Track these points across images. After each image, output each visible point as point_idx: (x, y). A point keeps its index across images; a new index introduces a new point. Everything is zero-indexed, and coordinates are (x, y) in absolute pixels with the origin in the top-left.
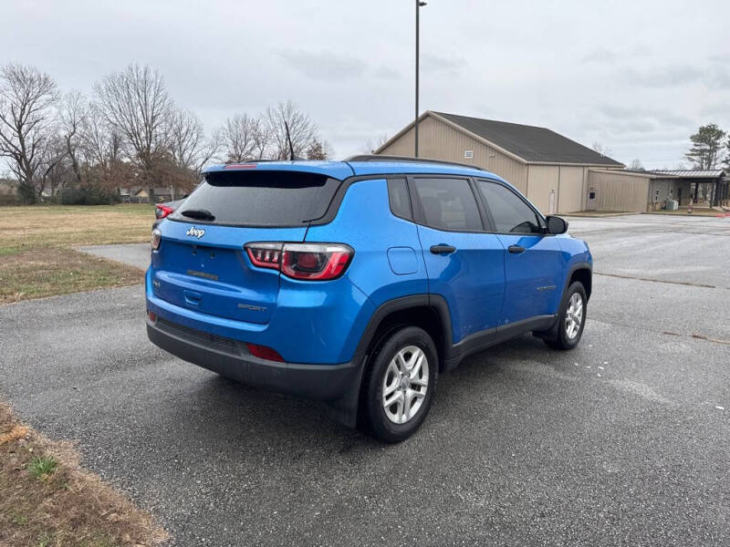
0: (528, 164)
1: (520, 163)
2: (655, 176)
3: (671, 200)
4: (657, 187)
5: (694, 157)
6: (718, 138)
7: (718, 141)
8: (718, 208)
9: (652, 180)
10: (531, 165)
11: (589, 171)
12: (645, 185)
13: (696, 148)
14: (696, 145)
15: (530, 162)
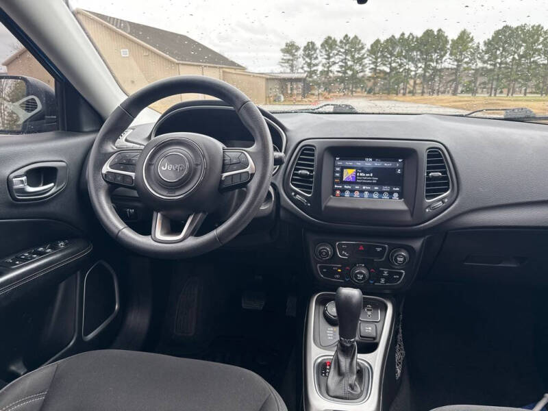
0: (178, 64)
1: (173, 63)
2: (268, 77)
3: (279, 95)
4: (271, 85)
5: (283, 64)
6: (296, 51)
7: (296, 53)
8: (306, 100)
9: (267, 79)
10: (183, 64)
11: (224, 72)
12: (263, 83)
13: (285, 58)
14: (284, 56)
15: (181, 62)
